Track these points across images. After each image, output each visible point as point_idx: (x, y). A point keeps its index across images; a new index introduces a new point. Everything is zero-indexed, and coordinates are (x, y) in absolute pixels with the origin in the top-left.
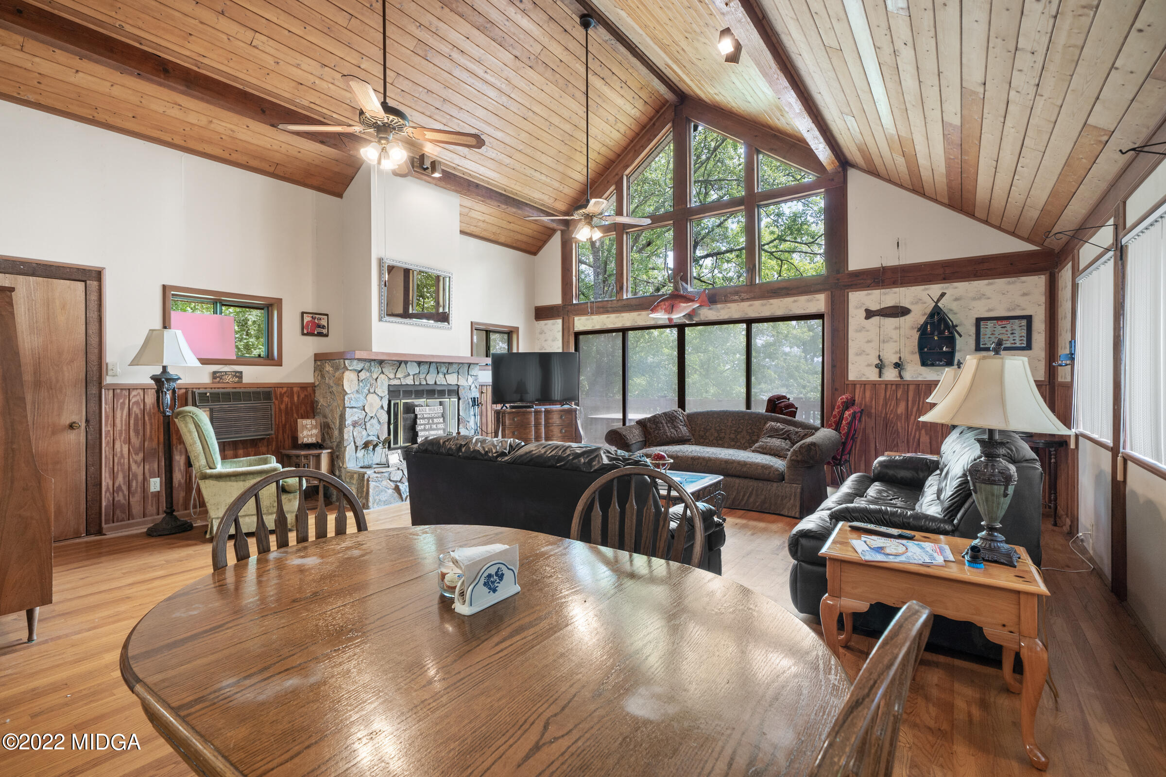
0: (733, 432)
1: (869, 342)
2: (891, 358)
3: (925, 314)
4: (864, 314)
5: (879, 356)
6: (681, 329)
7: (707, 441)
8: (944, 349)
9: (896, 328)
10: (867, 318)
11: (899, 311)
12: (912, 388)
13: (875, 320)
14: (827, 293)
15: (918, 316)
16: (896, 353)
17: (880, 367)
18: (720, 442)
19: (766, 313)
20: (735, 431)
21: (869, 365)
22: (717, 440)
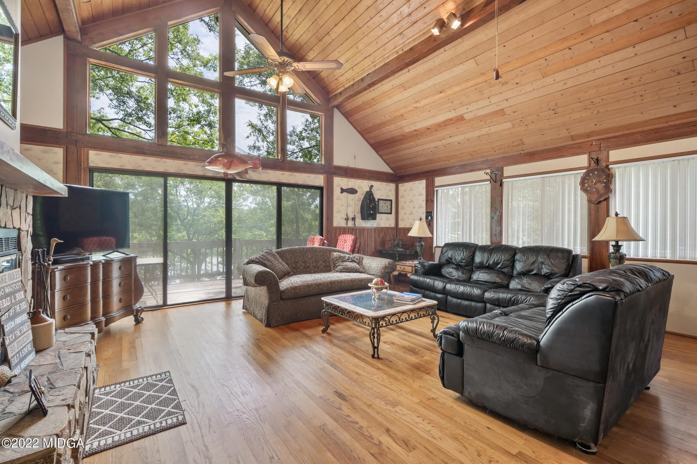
0: (314, 261)
1: (342, 206)
2: (351, 216)
3: (362, 194)
4: (340, 191)
5: (347, 214)
6: (229, 182)
7: (299, 270)
8: (371, 212)
9: (352, 200)
10: (341, 193)
11: (353, 191)
12: (358, 230)
13: (345, 194)
14: (324, 175)
15: (360, 196)
16: (352, 212)
17: (347, 219)
18: (308, 270)
19: (292, 181)
20: (315, 261)
21: (342, 218)
22: (305, 269)
